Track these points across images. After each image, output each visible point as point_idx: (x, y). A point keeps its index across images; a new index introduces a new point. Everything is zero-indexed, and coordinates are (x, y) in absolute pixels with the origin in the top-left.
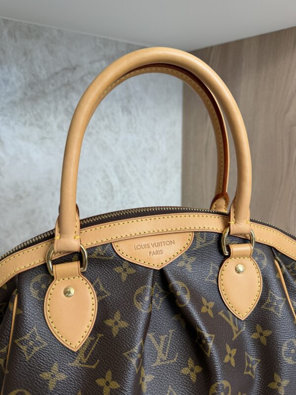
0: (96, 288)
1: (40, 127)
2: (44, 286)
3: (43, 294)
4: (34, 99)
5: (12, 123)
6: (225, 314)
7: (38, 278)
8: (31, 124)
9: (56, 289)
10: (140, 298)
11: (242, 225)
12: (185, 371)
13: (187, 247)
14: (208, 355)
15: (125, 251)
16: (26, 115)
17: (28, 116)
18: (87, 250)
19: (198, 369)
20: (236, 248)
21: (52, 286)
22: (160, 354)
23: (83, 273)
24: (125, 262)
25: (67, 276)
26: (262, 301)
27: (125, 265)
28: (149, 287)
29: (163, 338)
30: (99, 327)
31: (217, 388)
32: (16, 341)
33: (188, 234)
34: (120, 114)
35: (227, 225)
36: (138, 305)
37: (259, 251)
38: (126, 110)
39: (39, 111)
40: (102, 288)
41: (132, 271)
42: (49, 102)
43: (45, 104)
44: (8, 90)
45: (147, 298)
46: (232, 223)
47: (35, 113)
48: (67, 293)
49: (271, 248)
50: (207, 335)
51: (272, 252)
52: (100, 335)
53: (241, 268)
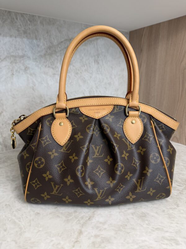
0: (72, 124)
1: (53, 69)
2: (51, 122)
3: (51, 124)
4: (51, 55)
5: (40, 66)
6: (125, 140)
7: (49, 119)
8: (49, 67)
9: (56, 123)
10: (89, 128)
11: (135, 102)
12: (106, 160)
13: (110, 111)
14: (115, 152)
15: (84, 111)
16: (46, 62)
17: (47, 62)
18: (69, 109)
19: (111, 160)
20: (132, 113)
21: (55, 121)
22: (96, 153)
23: (67, 118)
24: (84, 115)
25: (61, 118)
26: (142, 136)
27: (84, 116)
28: (93, 125)
29: (98, 147)
30: (72, 138)
31: (118, 165)
32: (40, 139)
33: (111, 106)
34: (93, 64)
35: (128, 103)
36: (88, 131)
37: (143, 116)
38: (97, 62)
39: (52, 60)
40: (74, 124)
41: (86, 119)
42: (58, 56)
43: (56, 57)
44: (39, 50)
45: (92, 129)
46: (130, 101)
47: (51, 61)
48: (60, 124)
49: (150, 115)
50: (115, 145)
51: (150, 117)
52: (72, 141)
53: (134, 122)
